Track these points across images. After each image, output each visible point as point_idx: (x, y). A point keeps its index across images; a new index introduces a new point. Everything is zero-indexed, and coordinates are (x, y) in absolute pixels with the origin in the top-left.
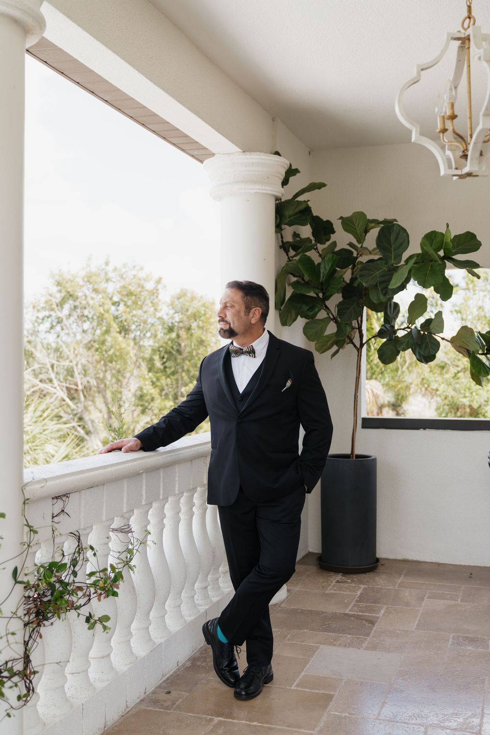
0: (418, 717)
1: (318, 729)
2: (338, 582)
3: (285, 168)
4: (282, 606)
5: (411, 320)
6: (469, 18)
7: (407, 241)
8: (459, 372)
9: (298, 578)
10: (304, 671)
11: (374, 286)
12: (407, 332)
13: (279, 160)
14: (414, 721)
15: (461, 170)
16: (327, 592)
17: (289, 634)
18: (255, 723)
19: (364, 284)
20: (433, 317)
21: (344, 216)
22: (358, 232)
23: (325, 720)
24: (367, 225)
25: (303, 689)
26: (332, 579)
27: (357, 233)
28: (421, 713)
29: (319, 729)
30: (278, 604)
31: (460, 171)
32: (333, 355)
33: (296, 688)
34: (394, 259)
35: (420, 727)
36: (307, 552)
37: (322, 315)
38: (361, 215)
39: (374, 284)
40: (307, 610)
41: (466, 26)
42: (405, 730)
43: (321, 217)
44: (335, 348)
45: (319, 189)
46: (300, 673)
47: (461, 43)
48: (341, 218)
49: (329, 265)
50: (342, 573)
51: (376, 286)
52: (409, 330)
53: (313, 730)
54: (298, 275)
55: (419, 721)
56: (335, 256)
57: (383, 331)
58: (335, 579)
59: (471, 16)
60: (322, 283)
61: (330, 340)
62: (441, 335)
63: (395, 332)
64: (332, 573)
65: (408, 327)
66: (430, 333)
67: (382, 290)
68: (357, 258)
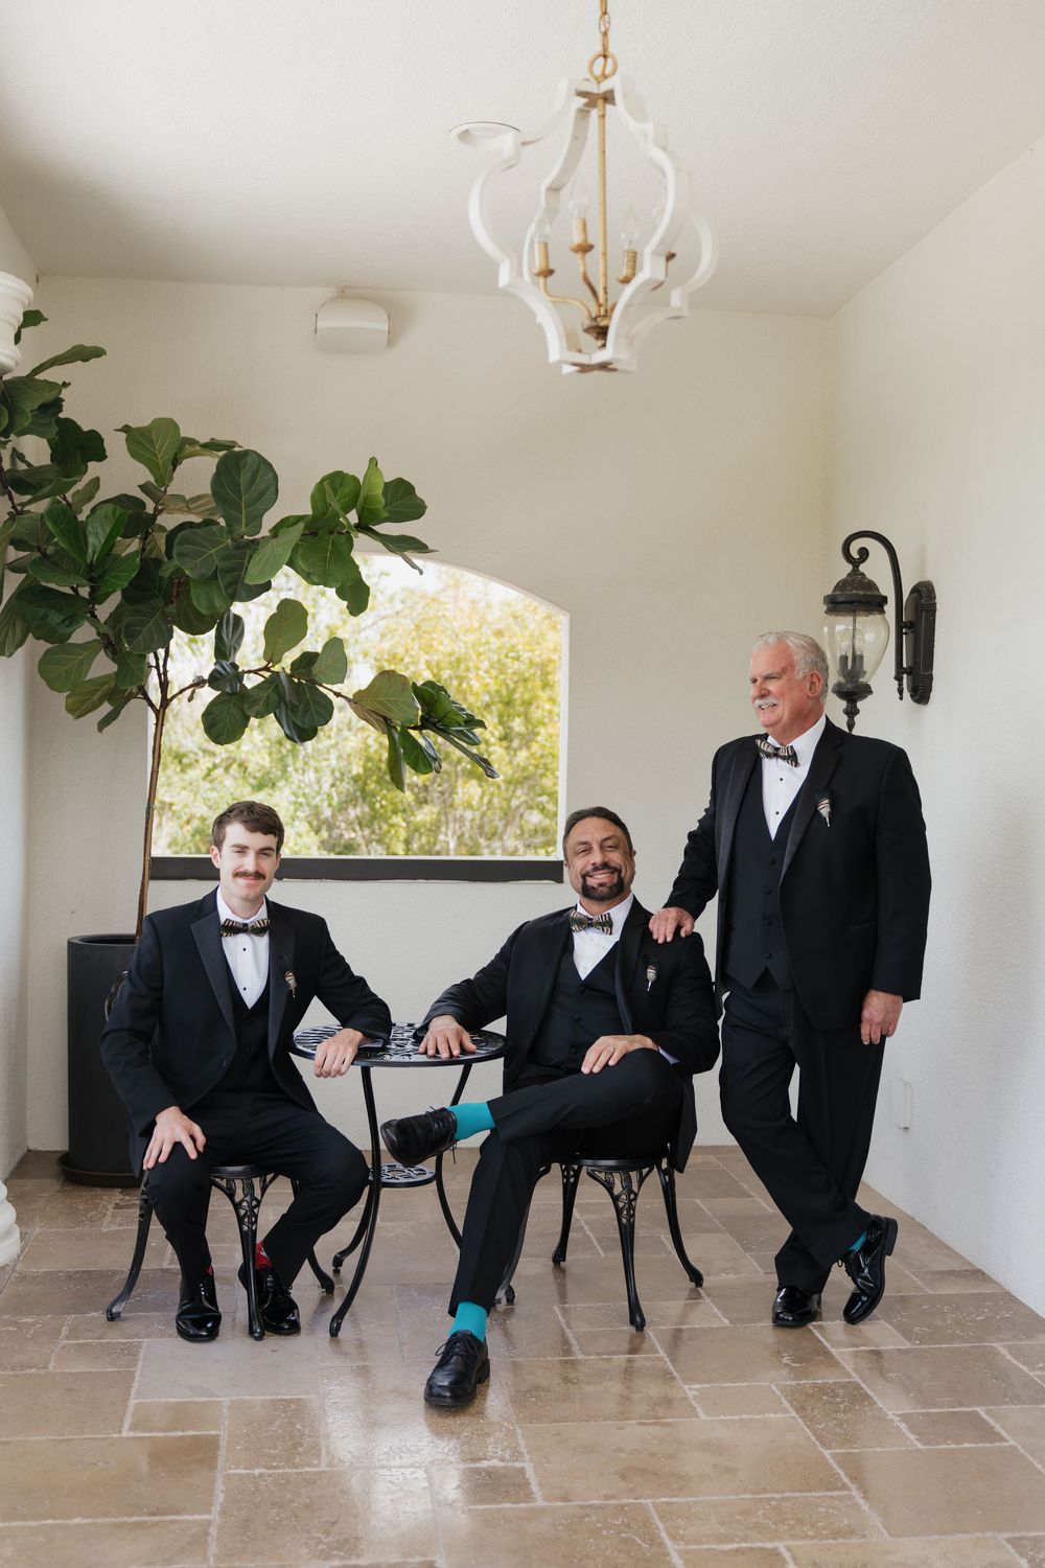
0: (402, 1452)
1: (216, 1509)
2: (117, 1206)
3: (24, 304)
4: (18, 1268)
5: (272, 655)
6: (605, 57)
7: (273, 487)
8: (215, 766)
9: (30, 1207)
10: (132, 1396)
11: (209, 578)
12: (261, 679)
13: (16, 286)
14: (398, 1462)
15: (590, 354)
16: (104, 1230)
17: (62, 1326)
18: (77, 1520)
19: (187, 572)
20: (319, 649)
21: (133, 425)
22: (160, 462)
23: (223, 1488)
24: (181, 448)
25: (147, 1435)
26: (105, 1203)
27: (158, 463)
28: (403, 1444)
29: (218, 1509)
30: (7, 1265)
31: (587, 356)
32: (104, 724)
33: (131, 1434)
34: (247, 525)
35: (414, 1470)
36: (25, 1151)
37: (84, 633)
38: (169, 425)
39: (210, 574)
40: (78, 1272)
41: (598, 70)
42: (390, 1482)
43: (78, 423)
44: (106, 708)
45: (84, 361)
46: (125, 1401)
47: (585, 105)
48: (126, 429)
49: (104, 530)
50: (118, 1187)
51: (214, 576)
52: (267, 674)
53: (208, 1512)
54: (35, 544)
55: (406, 1460)
56: (119, 508)
57: (218, 675)
58: (109, 1202)
59: (607, 54)
60: (91, 565)
61: (98, 690)
62: (336, 688)
63: (239, 677)
64: (99, 1191)
65: (266, 669)
66: (313, 683)
67: (226, 588)
68: (154, 517)
